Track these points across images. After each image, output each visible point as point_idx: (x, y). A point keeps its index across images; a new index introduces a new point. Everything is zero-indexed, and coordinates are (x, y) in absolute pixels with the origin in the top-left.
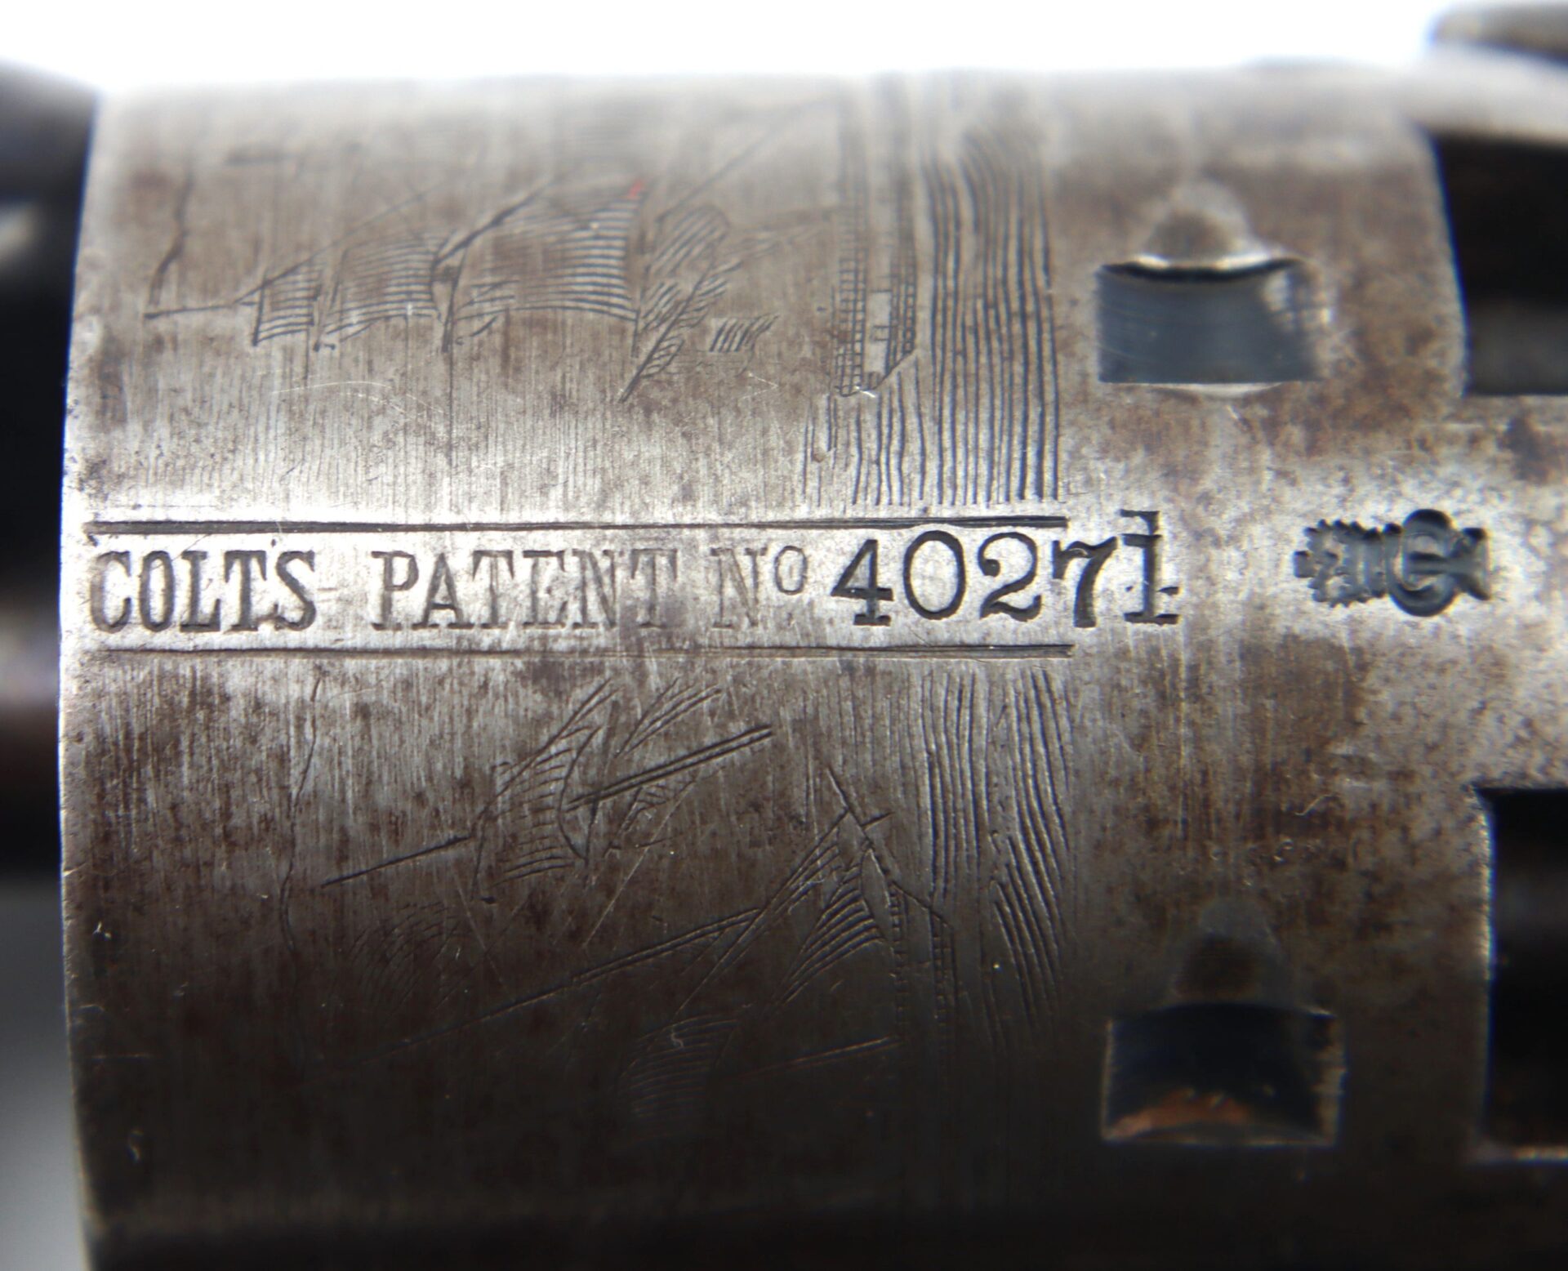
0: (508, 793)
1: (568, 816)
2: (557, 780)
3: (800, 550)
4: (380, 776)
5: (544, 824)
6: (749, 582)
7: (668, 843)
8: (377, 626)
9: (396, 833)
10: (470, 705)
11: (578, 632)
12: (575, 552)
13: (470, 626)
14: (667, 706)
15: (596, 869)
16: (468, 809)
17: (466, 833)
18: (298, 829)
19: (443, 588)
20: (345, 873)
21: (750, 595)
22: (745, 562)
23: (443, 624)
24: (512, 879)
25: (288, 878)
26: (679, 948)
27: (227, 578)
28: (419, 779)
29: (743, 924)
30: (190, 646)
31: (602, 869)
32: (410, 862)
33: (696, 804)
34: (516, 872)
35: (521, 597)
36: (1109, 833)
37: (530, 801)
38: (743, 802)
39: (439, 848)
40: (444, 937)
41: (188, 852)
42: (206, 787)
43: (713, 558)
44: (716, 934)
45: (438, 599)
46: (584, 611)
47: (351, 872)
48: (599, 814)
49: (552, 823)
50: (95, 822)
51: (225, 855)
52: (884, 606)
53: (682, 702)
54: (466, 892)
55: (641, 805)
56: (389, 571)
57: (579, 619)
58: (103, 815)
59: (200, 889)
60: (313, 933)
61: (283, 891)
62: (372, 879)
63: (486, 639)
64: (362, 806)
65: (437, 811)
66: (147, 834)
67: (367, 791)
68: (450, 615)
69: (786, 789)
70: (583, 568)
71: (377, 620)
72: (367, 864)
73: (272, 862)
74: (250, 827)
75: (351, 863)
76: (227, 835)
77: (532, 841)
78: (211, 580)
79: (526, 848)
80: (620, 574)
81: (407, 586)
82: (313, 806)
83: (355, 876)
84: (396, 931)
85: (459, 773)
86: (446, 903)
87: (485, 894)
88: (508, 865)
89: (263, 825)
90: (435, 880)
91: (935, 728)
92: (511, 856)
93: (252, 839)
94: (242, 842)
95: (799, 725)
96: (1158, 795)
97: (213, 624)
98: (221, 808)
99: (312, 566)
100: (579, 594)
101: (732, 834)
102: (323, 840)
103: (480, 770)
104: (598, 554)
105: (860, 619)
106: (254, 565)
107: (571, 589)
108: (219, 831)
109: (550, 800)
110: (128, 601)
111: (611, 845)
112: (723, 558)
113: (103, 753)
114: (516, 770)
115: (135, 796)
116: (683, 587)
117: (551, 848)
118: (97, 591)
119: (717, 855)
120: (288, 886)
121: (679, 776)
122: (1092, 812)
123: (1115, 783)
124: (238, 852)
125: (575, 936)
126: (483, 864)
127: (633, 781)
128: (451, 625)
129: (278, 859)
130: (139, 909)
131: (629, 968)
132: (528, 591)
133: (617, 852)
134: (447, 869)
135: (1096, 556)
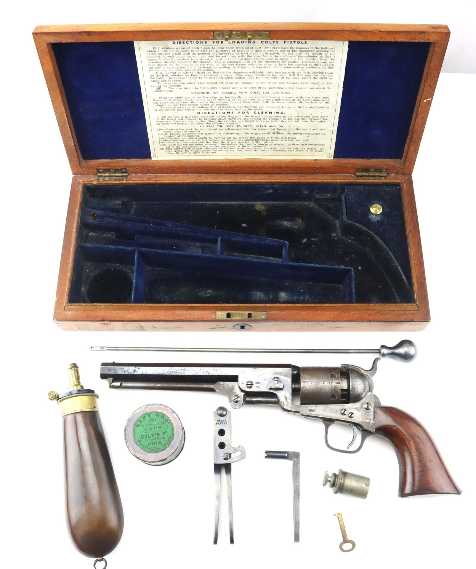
135: (330, 382)
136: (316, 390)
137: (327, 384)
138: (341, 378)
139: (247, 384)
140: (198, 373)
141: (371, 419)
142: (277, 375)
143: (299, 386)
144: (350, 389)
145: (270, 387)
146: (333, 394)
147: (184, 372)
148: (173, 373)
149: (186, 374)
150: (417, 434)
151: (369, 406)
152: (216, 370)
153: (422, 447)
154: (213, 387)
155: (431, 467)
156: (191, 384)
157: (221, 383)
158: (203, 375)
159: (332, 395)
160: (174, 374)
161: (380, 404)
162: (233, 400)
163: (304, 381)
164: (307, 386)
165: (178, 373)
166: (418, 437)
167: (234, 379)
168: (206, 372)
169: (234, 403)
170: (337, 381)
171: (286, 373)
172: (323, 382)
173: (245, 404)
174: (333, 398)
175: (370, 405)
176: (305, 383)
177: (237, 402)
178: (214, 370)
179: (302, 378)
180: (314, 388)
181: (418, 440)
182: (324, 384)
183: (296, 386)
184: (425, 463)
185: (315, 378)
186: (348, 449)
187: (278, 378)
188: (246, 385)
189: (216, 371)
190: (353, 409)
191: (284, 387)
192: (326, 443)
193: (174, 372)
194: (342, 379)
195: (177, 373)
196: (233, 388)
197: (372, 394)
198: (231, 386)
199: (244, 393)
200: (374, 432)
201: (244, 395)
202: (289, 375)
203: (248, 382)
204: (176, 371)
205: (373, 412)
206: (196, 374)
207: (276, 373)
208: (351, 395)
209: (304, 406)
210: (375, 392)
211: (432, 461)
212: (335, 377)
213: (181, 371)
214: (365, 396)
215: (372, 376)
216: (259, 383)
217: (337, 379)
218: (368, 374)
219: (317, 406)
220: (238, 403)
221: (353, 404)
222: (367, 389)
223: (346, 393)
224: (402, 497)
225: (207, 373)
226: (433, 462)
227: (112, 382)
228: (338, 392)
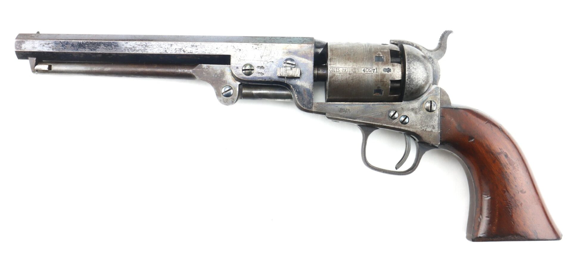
135: (374, 69)
136: (351, 81)
137: (370, 72)
138: (391, 62)
139: (244, 68)
140: (167, 51)
141: (435, 127)
142: (291, 56)
143: (325, 72)
144: (406, 80)
145: (279, 75)
146: (379, 87)
147: (146, 49)
148: (128, 50)
149: (149, 53)
150: (505, 151)
151: (433, 107)
152: (196, 46)
153: (511, 172)
154: (192, 73)
155: (522, 202)
156: (158, 68)
157: (205, 66)
158: (175, 53)
159: (376, 89)
160: (131, 52)
161: (450, 103)
162: (222, 93)
163: (334, 66)
164: (339, 74)
165: (137, 51)
166: (506, 156)
167: (225, 60)
168: (181, 49)
169: (225, 97)
170: (386, 68)
171: (305, 51)
172: (363, 69)
173: (241, 98)
174: (378, 94)
175: (434, 105)
176: (335, 70)
177: (228, 95)
178: (192, 46)
179: (330, 62)
180: (349, 78)
181: (506, 159)
182: (366, 72)
183: (321, 72)
184: (514, 195)
185: (351, 62)
186: (396, 169)
187: (292, 60)
188: (243, 70)
189: (196, 48)
190: (408, 110)
191: (302, 74)
192: (363, 159)
193: (131, 49)
194: (394, 64)
195: (134, 50)
196: (223, 74)
197: (438, 88)
198: (219, 72)
199: (239, 83)
200: (437, 146)
201: (239, 85)
202: (310, 56)
203: (245, 66)
204: (133, 47)
205: (438, 115)
206: (165, 53)
207: (290, 52)
208: (406, 89)
209: (332, 104)
210: (441, 84)
211: (525, 192)
212: (383, 60)
213: (140, 47)
214: (427, 91)
215: (439, 59)
216: (262, 66)
217: (386, 63)
218: (432, 56)
219: (352, 104)
220: (230, 97)
221: (408, 102)
222: (431, 80)
223: (398, 85)
224: (473, 240)
225: (182, 51)
226: (526, 194)
227: (36, 64)
228: (386, 85)
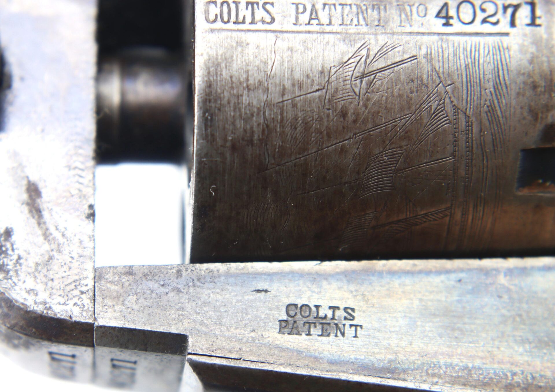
0: (335, 75)
1: (354, 82)
2: (351, 71)
3: (424, 5)
4: (295, 69)
5: (347, 85)
6: (409, 14)
7: (385, 91)
8: (294, 24)
9: (300, 87)
10: (324, 48)
11: (357, 27)
12: (355, 4)
13: (323, 25)
14: (385, 49)
15: (362, 100)
16: (323, 80)
17: (322, 87)
18: (269, 85)
19: (314, 14)
20: (284, 99)
21: (410, 17)
22: (408, 8)
23: (315, 24)
24: (336, 102)
25: (266, 100)
26: (387, 126)
27: (247, 9)
28: (308, 70)
29: (408, 118)
30: (236, 28)
31: (364, 100)
32: (304, 96)
33: (394, 80)
34: (337, 100)
35: (338, 17)
36: (522, 90)
37: (342, 78)
38: (408, 79)
39: (313, 92)
40: (314, 121)
41: (235, 92)
42: (241, 71)
43: (398, 7)
44: (399, 122)
45: (313, 17)
46: (358, 21)
47: (286, 99)
48: (364, 82)
49: (349, 84)
50: (207, 81)
51: (247, 93)
52: (451, 21)
53: (389, 49)
54: (322, 106)
55: (377, 79)
56: (297, 8)
57: (357, 23)
58: (209, 79)
59: (239, 103)
60: (273, 119)
61: (264, 104)
62: (292, 102)
63: (328, 29)
64: (290, 78)
65: (313, 81)
66: (223, 85)
67: (291, 73)
68: (316, 22)
69: (422, 75)
70: (358, 9)
71: (295, 22)
72: (291, 96)
73: (261, 95)
74: (255, 84)
75: (286, 96)
76: (247, 86)
77: (343, 90)
78: (242, 10)
79: (341, 92)
80: (369, 11)
81: (303, 13)
82: (275, 78)
83: (287, 100)
84: (300, 119)
85: (320, 69)
86: (315, 110)
87: (327, 107)
88: (335, 98)
89: (259, 83)
90: (312, 102)
91: (467, 57)
92: (336, 95)
93: (255, 88)
94: (252, 88)
95: (426, 56)
96: (537, 78)
97: (243, 22)
98: (246, 78)
99: (273, 6)
100: (357, 16)
101: (405, 89)
102: (277, 89)
103: (327, 68)
104: (362, 5)
105: (444, 25)
106: (255, 6)
107: (354, 14)
108: (245, 85)
109: (348, 78)
110: (216, 15)
111: (367, 92)
112: (401, 7)
113: (209, 60)
114: (338, 68)
115: (219, 73)
116: (389, 15)
117: (349, 92)
118: (207, 12)
119: (400, 96)
120: (266, 103)
121: (388, 71)
122: (516, 83)
123: (524, 74)
124: (251, 92)
125: (355, 121)
126: (327, 97)
127: (375, 72)
128: (317, 24)
129: (264, 94)
130: (219, 109)
131: (372, 133)
132: (341, 15)
133: (369, 94)
134: (316, 99)
135: (516, 7)
137: (484, 21)
